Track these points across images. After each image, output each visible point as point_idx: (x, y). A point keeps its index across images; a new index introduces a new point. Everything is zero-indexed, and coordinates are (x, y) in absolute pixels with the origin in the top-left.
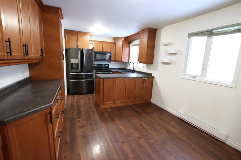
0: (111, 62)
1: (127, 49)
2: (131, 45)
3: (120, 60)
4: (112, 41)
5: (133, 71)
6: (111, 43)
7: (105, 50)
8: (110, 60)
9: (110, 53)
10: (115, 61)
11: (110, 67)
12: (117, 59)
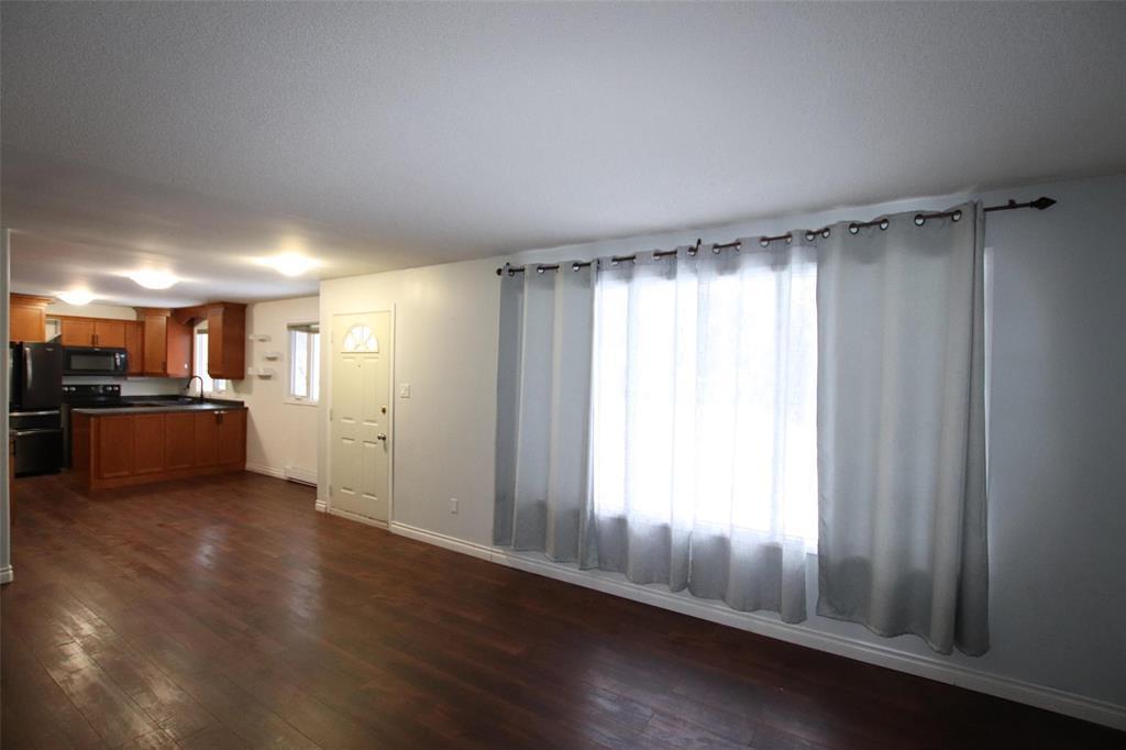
0: (129, 379)
1: (183, 341)
2: (196, 329)
3: (160, 371)
4: (132, 316)
5: (202, 399)
6: (126, 323)
7: (103, 343)
8: (123, 372)
9: (122, 351)
10: (141, 374)
11: (124, 393)
12: (148, 369)
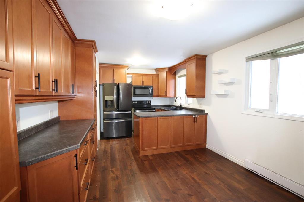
0: (154, 98)
1: (172, 82)
2: (177, 76)
3: (164, 95)
4: (154, 73)
5: (181, 108)
6: (152, 75)
7: (145, 84)
8: (151, 95)
9: (152, 87)
10: (157, 96)
11: (152, 104)
12: (160, 94)
